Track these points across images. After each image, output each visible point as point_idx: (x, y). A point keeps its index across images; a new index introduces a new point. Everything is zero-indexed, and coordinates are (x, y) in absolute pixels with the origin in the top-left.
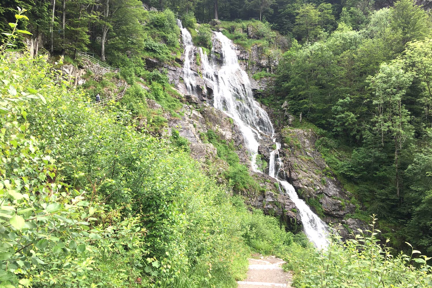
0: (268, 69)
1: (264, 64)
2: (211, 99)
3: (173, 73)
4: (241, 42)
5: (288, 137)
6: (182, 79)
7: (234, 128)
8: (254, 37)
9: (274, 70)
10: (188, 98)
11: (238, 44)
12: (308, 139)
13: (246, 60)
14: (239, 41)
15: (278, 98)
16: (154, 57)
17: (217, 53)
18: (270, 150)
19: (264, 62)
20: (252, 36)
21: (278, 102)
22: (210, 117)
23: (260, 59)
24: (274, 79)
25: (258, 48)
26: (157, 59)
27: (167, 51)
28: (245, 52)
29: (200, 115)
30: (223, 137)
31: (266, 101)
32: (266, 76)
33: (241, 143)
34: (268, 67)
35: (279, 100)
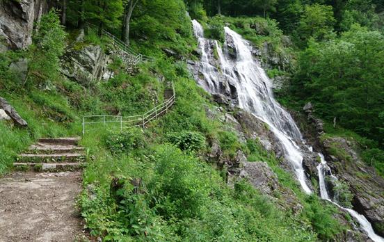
0: (279, 67)
1: (276, 62)
2: (235, 98)
3: (192, 67)
4: (251, 38)
5: (333, 147)
6: (201, 75)
7: (271, 136)
8: (262, 34)
9: (286, 68)
10: (216, 97)
11: (248, 39)
12: (354, 149)
13: (259, 56)
14: (249, 36)
15: (297, 98)
16: (171, 48)
17: (230, 47)
18: (316, 164)
19: (276, 60)
20: (259, 33)
21: (297, 103)
22: (247, 123)
23: (271, 56)
24: (288, 78)
25: (268, 45)
26: (174, 50)
27: (183, 41)
28: (257, 48)
29: (235, 120)
30: (264, 147)
31: (284, 102)
32: (280, 75)
33: (281, 155)
34: (279, 65)
35: (297, 101)
